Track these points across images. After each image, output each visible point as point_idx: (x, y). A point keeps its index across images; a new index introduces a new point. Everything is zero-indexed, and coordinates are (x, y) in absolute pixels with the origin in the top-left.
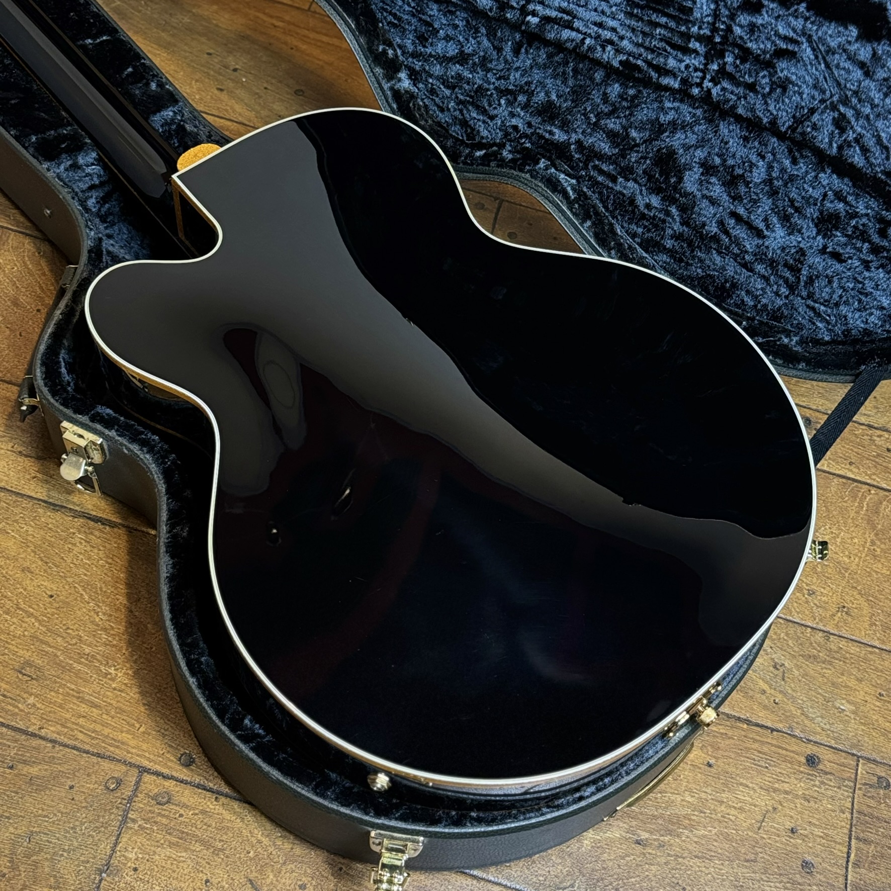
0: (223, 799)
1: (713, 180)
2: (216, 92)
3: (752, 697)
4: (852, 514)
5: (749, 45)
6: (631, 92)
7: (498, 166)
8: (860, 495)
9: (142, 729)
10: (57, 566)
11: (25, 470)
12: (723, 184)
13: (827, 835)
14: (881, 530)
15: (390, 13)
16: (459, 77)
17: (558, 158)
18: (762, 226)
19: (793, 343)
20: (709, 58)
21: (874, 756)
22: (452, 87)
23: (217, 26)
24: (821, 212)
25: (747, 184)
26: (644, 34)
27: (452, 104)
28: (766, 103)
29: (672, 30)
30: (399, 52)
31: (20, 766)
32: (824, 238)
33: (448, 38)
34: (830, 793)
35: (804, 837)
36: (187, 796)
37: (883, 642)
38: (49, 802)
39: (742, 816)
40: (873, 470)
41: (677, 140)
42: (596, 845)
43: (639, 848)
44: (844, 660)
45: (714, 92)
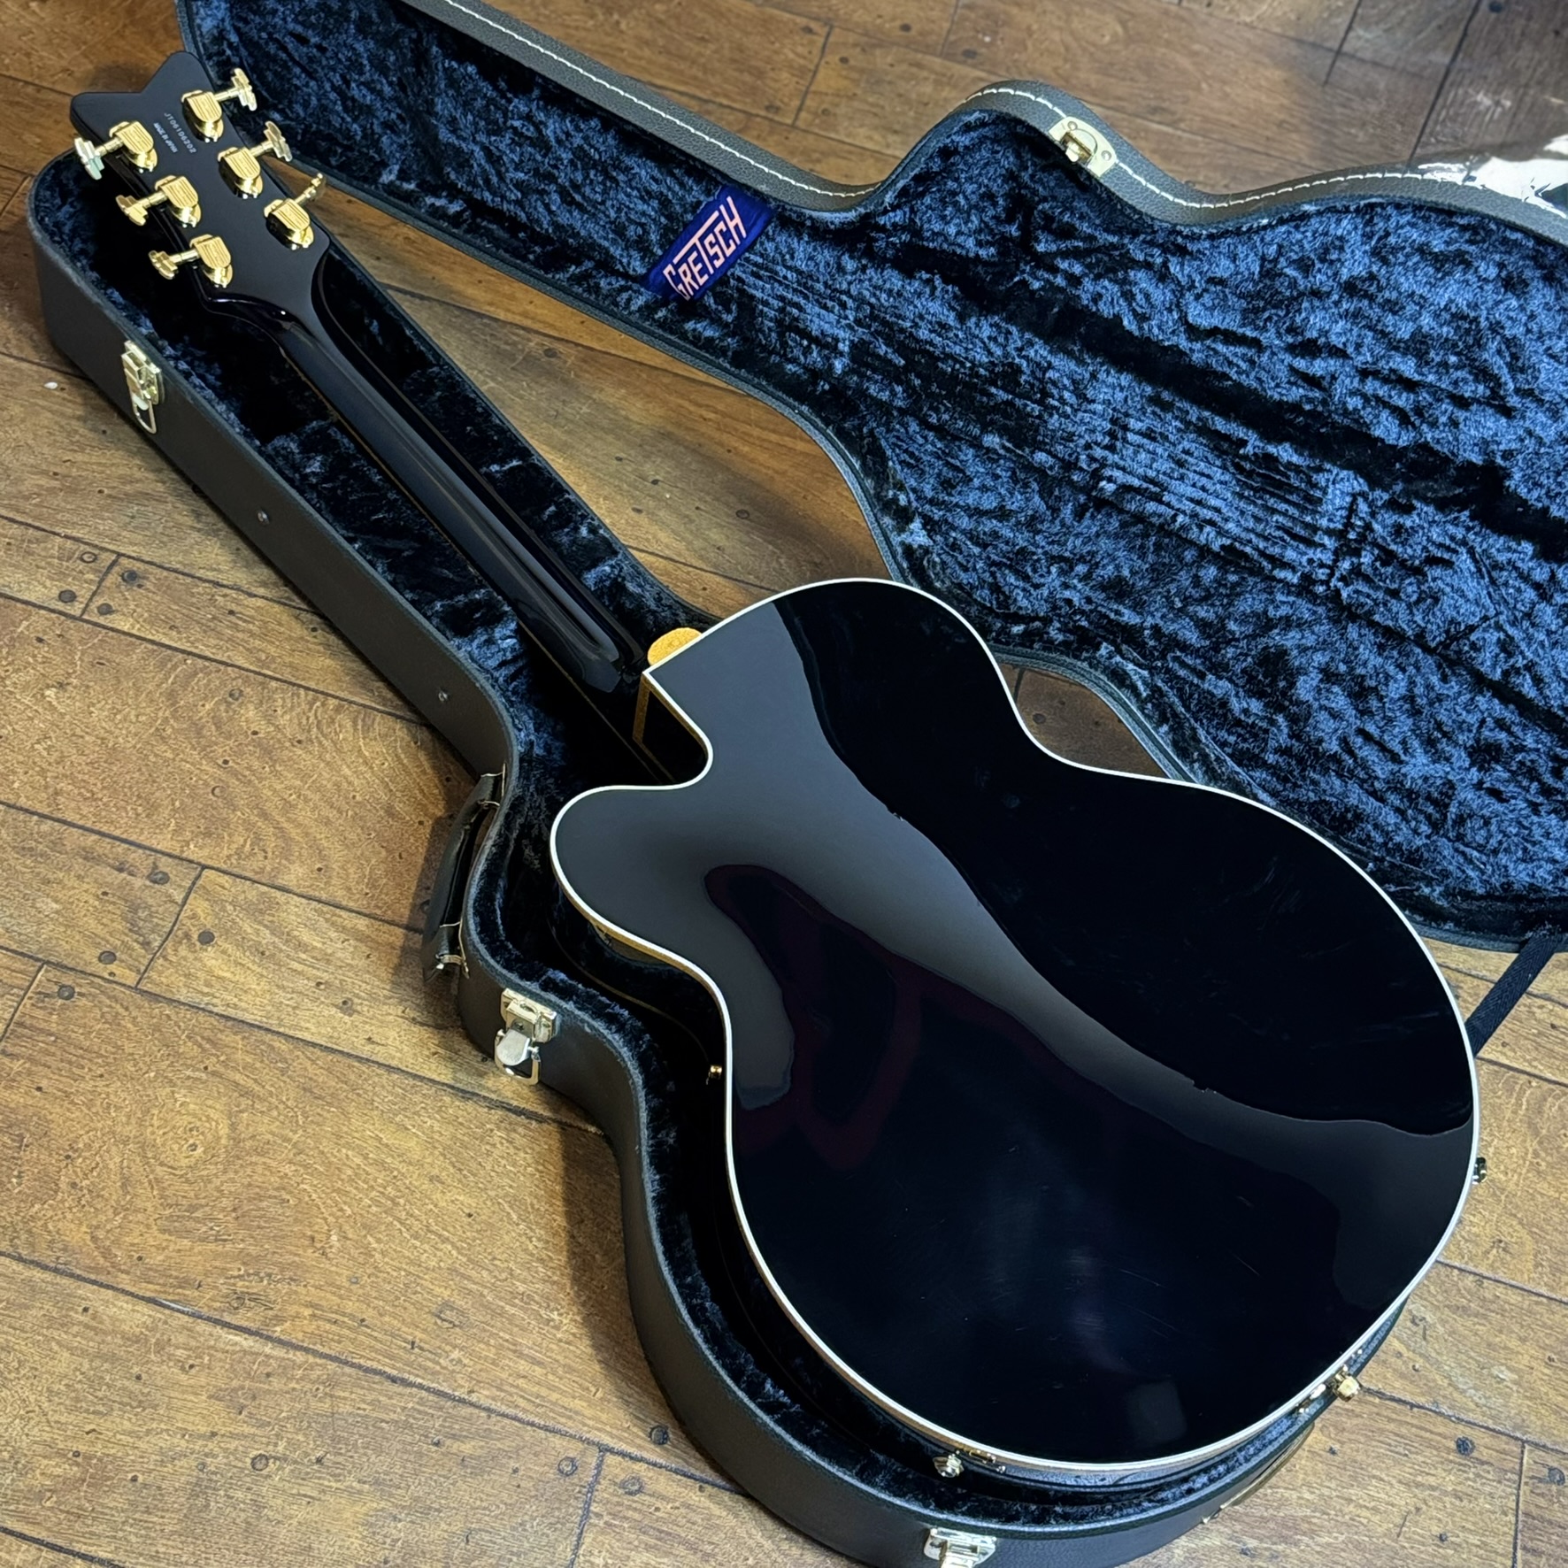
0: (709, 1488)
1: (1336, 689)
2: (633, 514)
3: (1384, 1362)
4: (1508, 1114)
5: (1393, 547)
6: (1233, 578)
7: (1044, 649)
8: (1517, 1088)
9: (599, 1395)
10: (474, 1175)
11: (422, 1043)
12: (1349, 696)
13: (1485, 1544)
14: (1547, 1137)
15: (906, 451)
16: (995, 535)
17: (1125, 642)
18: (1398, 749)
19: (1436, 894)
20: (1338, 554)
21: (1544, 1440)
22: (984, 546)
23: (627, 418)
24: (1477, 741)
25: (1381, 699)
26: (1257, 519)
27: (980, 565)
28: (1411, 613)
29: (1293, 518)
30: (912, 496)
31: (448, 1442)
32: (1479, 770)
33: (984, 489)
34: (1487, 1489)
35: (1456, 1547)
36: (663, 1483)
37: (1552, 1289)
38: (488, 1489)
39: (1376, 1519)
40: (1534, 1054)
41: (1291, 640)
42: (1190, 1556)
43: (1246, 1560)
44: (1502, 1312)
45: (1344, 594)
